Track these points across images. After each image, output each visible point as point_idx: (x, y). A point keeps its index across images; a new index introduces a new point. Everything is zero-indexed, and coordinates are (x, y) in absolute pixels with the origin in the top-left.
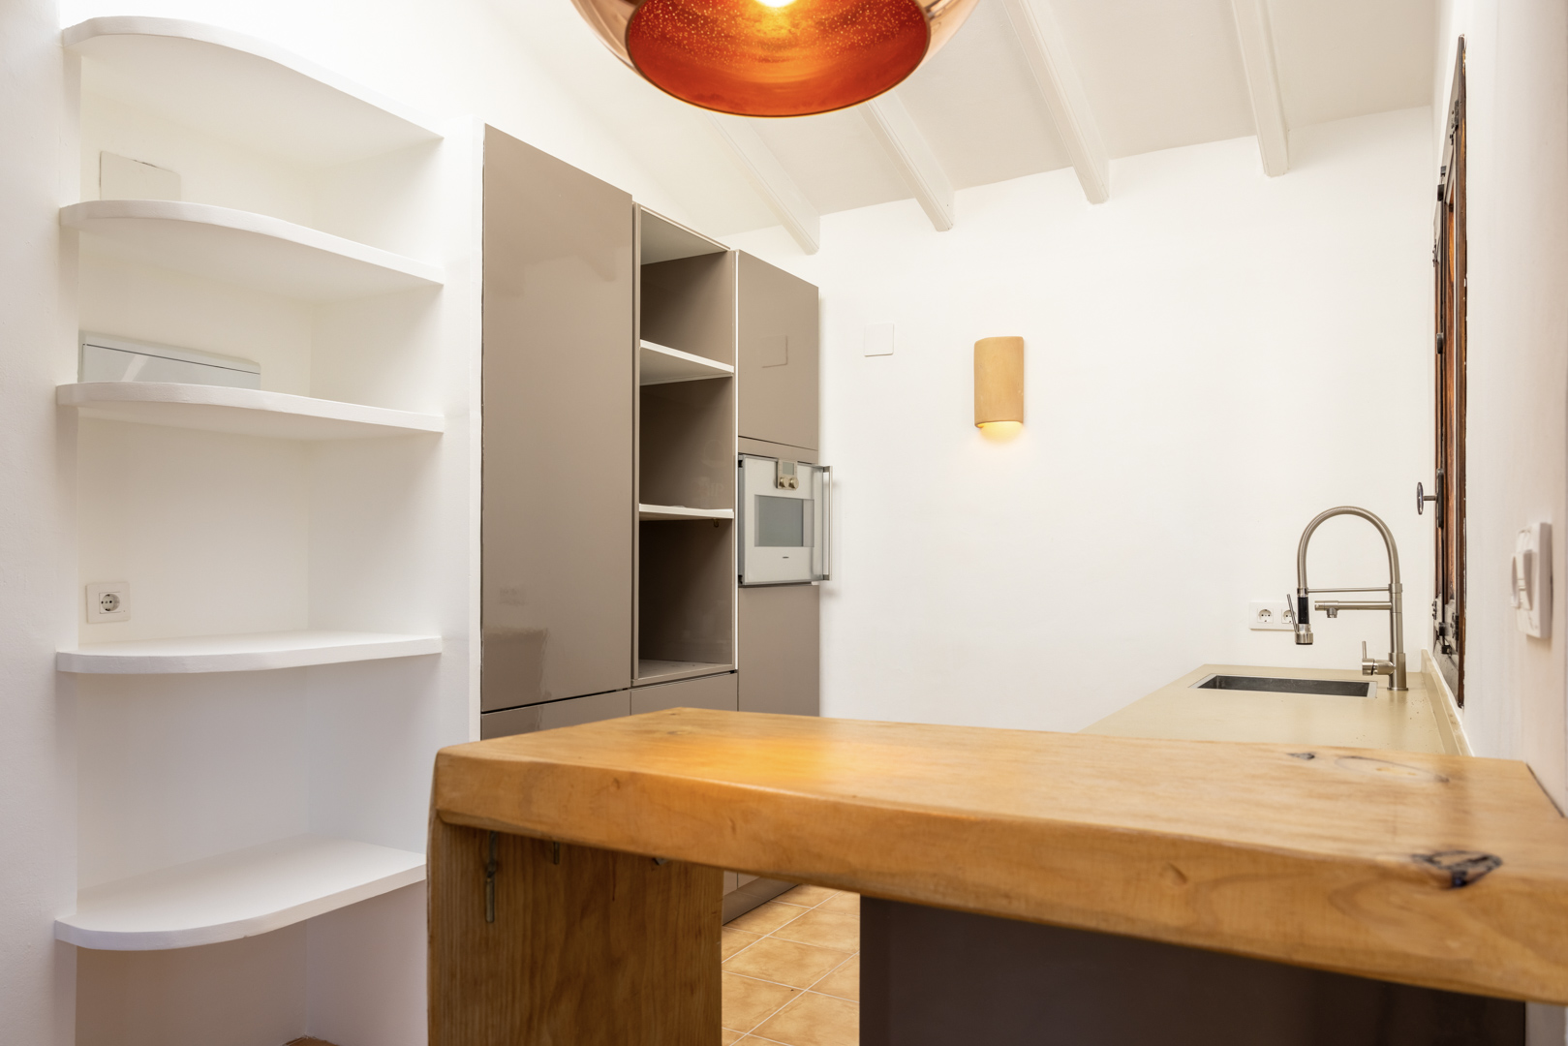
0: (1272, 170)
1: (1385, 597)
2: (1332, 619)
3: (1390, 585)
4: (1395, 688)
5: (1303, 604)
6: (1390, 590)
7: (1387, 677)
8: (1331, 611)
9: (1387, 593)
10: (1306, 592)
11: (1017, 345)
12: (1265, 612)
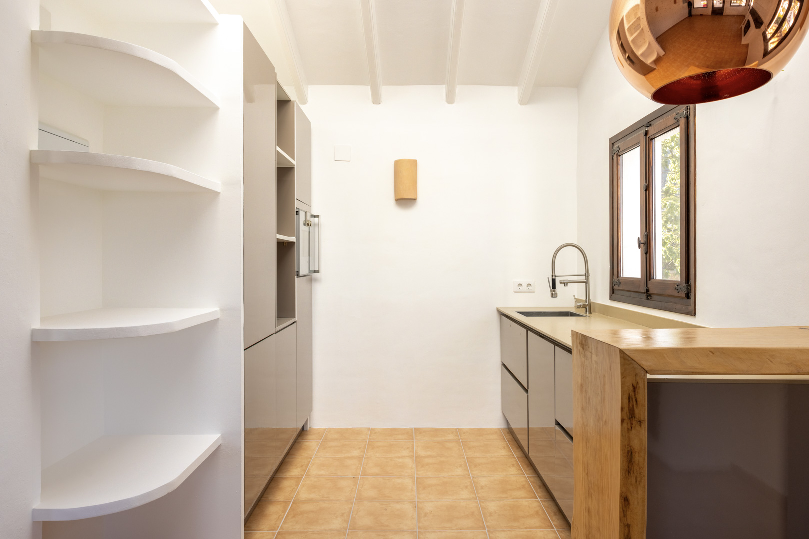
0: (522, 102)
1: (583, 278)
2: (566, 287)
3: (585, 274)
4: (588, 313)
5: (554, 281)
6: (585, 275)
7: (585, 309)
8: (565, 284)
9: (584, 276)
10: (555, 277)
11: (414, 163)
12: (520, 285)
